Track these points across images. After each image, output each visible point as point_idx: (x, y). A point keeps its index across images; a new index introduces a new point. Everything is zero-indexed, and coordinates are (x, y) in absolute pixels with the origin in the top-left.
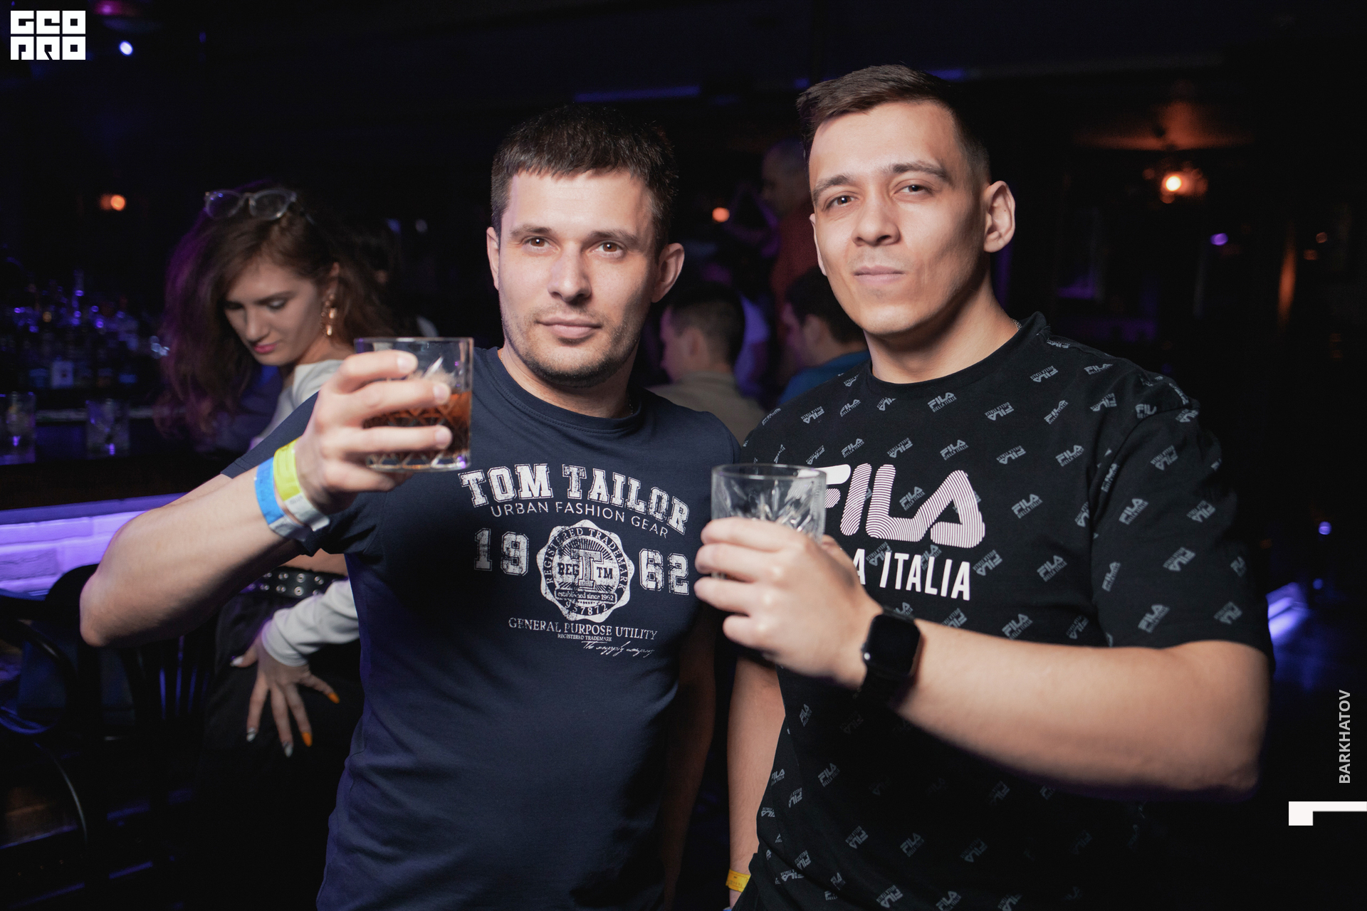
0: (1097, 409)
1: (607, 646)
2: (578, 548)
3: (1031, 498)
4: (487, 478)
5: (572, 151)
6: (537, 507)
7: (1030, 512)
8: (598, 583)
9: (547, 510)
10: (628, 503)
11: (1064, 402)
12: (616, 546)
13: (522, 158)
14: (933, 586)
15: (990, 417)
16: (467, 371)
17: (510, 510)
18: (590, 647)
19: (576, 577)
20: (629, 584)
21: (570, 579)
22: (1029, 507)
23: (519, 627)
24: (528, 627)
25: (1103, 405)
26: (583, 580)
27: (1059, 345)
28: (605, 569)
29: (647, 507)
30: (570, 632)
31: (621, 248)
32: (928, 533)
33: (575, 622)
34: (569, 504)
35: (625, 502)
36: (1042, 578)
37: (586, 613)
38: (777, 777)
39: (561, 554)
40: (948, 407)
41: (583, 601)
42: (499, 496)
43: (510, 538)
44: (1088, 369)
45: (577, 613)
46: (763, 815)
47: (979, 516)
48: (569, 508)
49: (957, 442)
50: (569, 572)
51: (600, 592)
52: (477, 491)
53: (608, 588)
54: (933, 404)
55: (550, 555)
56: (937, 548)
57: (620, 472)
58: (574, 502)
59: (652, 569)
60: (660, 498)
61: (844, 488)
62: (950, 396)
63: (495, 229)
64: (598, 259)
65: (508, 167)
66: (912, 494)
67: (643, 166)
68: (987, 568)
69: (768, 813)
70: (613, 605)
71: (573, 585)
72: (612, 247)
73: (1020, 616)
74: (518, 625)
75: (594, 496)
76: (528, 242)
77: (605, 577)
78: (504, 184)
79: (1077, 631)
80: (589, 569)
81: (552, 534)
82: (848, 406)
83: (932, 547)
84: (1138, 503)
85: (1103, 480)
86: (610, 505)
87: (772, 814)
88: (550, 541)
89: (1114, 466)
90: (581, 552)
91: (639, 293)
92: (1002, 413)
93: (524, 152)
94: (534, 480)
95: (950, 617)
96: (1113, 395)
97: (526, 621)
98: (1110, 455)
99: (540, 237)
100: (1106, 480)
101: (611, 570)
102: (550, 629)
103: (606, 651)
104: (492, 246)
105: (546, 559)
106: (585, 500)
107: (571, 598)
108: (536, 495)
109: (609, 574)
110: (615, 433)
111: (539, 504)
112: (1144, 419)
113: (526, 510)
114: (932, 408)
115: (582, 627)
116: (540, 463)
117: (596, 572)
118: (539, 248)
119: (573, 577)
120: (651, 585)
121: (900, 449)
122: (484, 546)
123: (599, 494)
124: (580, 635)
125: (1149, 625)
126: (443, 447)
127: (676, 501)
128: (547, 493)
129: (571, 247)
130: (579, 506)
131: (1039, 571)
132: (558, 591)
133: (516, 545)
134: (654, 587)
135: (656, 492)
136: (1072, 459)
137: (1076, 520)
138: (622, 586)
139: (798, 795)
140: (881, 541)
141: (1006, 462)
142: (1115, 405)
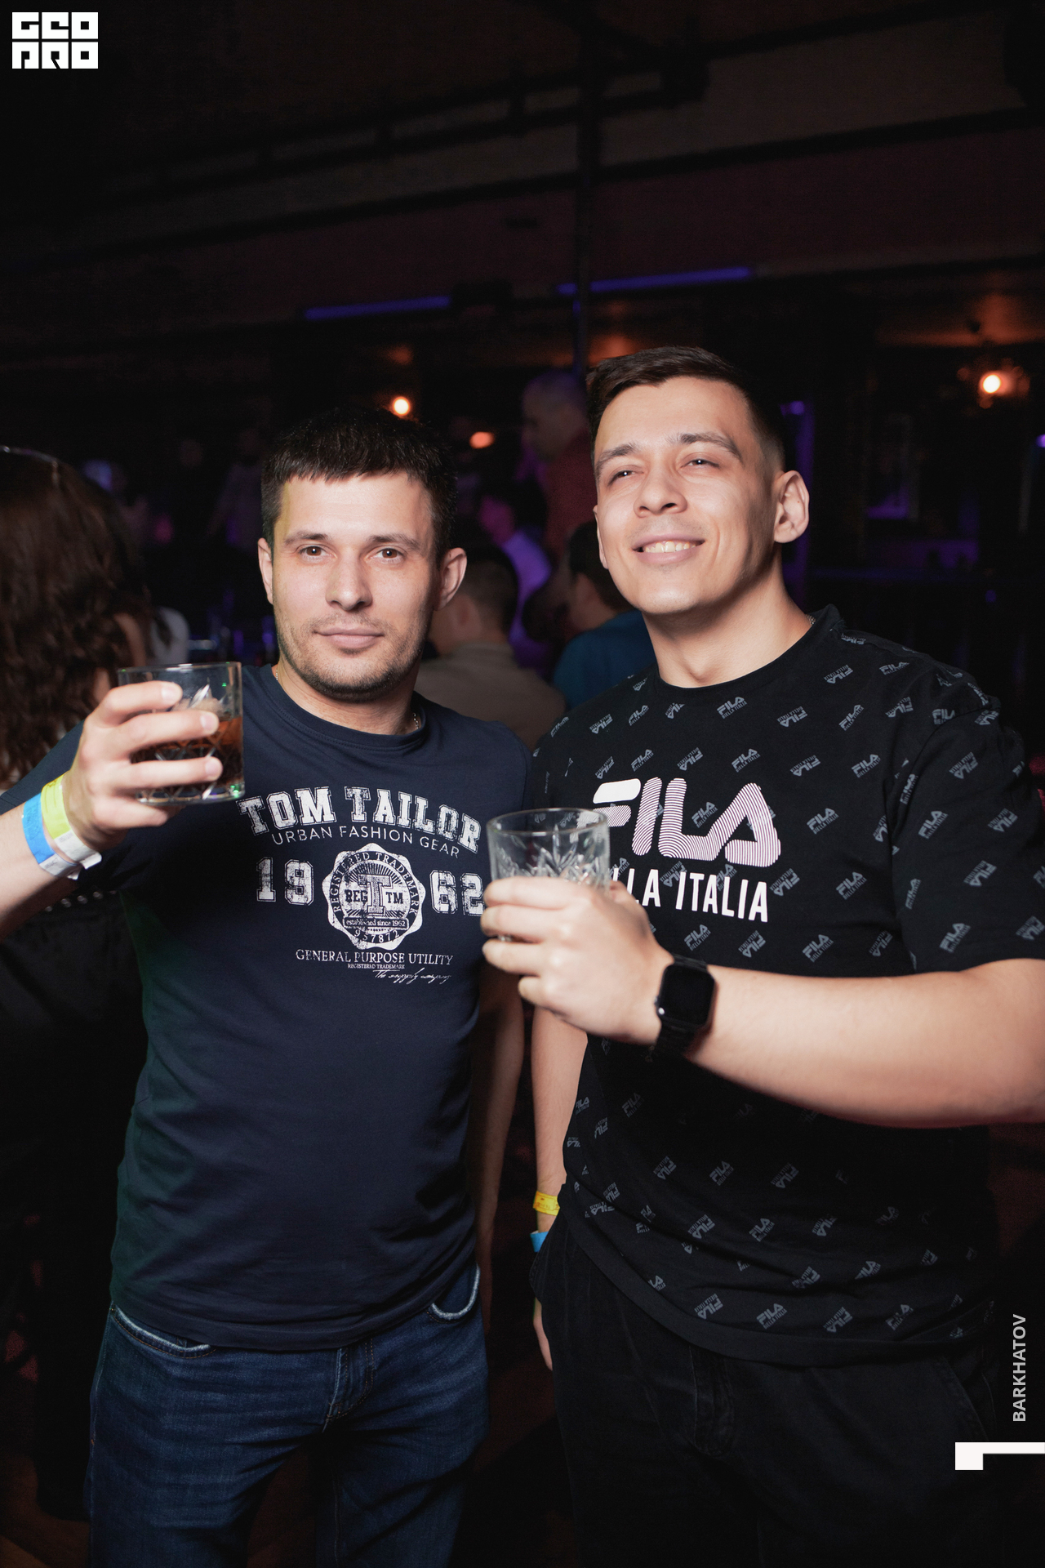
0: (892, 715)
1: (400, 974)
2: (365, 873)
3: (827, 813)
4: (266, 804)
5: (346, 454)
6: (319, 832)
7: (826, 827)
8: (388, 909)
9: (330, 835)
10: (416, 824)
11: (859, 706)
12: (405, 869)
13: (293, 464)
14: (729, 908)
15: (782, 723)
16: (236, 696)
17: (292, 837)
18: (382, 976)
19: (364, 904)
20: (420, 908)
21: (358, 906)
22: (825, 822)
23: (307, 959)
24: (316, 958)
25: (898, 711)
26: (373, 907)
27: (853, 641)
28: (395, 894)
29: (436, 827)
30: (360, 961)
31: (401, 554)
32: (722, 852)
33: (366, 950)
34: (353, 828)
35: (412, 823)
36: (842, 896)
37: (377, 940)
38: (581, 1105)
39: (348, 880)
40: (738, 712)
41: (373, 928)
42: (280, 823)
43: (293, 866)
44: (883, 669)
45: (367, 941)
46: (569, 1145)
47: (774, 832)
48: (354, 832)
49: (748, 752)
50: (357, 899)
51: (391, 918)
52: (256, 818)
53: (399, 913)
54: (723, 710)
55: (336, 882)
56: (732, 868)
57: (406, 791)
58: (358, 825)
59: (444, 891)
60: (449, 817)
61: (635, 805)
62: (740, 701)
63: (267, 541)
64: (378, 566)
65: (279, 473)
66: (705, 810)
67: (421, 469)
68: (784, 888)
69: (574, 1143)
70: (405, 931)
71: (362, 912)
72: (391, 553)
73: (821, 937)
74: (305, 957)
75: (379, 818)
76: (302, 551)
77: (395, 902)
78: (275, 493)
79: (881, 948)
80: (377, 895)
81: (337, 860)
82: (636, 714)
83: (727, 866)
84: (937, 815)
85: (902, 792)
86: (397, 827)
87: (577, 1144)
88: (336, 867)
89: (913, 777)
90: (369, 877)
91: (423, 599)
92: (795, 719)
93: (294, 457)
94: (316, 805)
95: (749, 940)
96: (909, 698)
97: (314, 952)
98: (907, 765)
99: (315, 546)
100: (905, 791)
101: (401, 894)
102: (340, 959)
103: (399, 979)
104: (264, 558)
105: (332, 887)
106: (370, 822)
107: (360, 926)
108: (319, 820)
109: (399, 899)
110: (400, 750)
111: (322, 829)
112: (941, 725)
113: (309, 837)
114: (722, 714)
115: (373, 956)
116: (320, 787)
117: (386, 898)
118: (315, 557)
119: (361, 903)
120: (444, 908)
121: (690, 760)
122: (266, 875)
123: (385, 816)
124: (371, 964)
125: (950, 944)
126: (214, 778)
127: (466, 818)
128: (330, 817)
129: (349, 554)
130: (364, 829)
131: (838, 889)
132: (347, 919)
133: (300, 873)
134: (447, 910)
135: (444, 810)
136: (868, 769)
137: (874, 835)
138: (413, 910)
139: (603, 1125)
140: (674, 860)
141: (800, 774)
142: (912, 709)
